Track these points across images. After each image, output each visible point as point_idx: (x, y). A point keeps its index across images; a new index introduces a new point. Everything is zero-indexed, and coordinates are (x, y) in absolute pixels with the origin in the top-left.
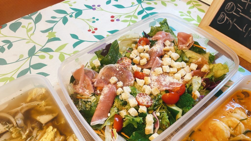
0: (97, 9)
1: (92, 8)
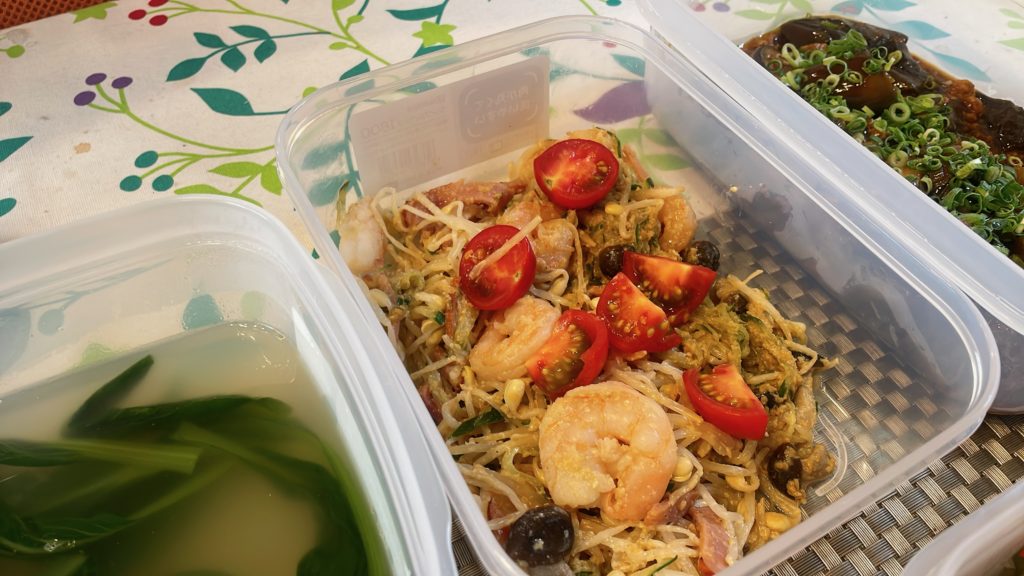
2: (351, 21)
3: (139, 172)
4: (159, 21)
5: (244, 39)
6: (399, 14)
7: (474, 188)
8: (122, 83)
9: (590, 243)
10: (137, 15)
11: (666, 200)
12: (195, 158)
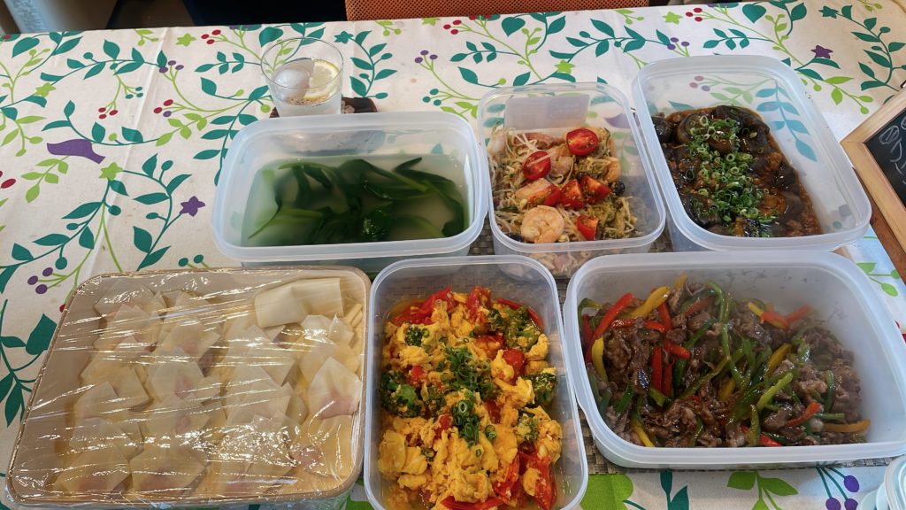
0: (677, 49)
1: (669, 42)
2: (532, 52)
3: (431, 96)
4: (455, 32)
5: (484, 49)
6: (553, 54)
7: (544, 136)
8: (434, 57)
9: (576, 169)
10: (447, 27)
11: (612, 162)
12: (451, 96)
